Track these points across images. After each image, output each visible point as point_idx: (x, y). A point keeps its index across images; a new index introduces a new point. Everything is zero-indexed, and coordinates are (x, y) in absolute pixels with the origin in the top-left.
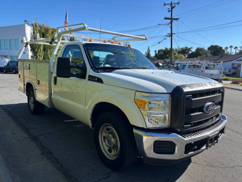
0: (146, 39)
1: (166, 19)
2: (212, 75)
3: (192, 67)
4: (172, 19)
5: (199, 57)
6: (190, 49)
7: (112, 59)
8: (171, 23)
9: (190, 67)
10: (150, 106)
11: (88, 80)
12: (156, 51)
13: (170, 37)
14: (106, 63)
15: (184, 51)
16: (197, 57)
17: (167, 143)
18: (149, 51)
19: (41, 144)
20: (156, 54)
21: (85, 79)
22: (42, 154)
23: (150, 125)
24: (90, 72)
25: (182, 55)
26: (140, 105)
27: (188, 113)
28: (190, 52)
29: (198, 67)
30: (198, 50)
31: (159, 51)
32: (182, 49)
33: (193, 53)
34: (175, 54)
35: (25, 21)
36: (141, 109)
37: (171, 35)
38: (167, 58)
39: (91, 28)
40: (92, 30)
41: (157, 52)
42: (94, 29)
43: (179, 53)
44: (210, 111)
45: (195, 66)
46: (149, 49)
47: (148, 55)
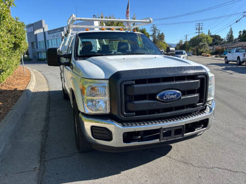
12: (240, 32)
18: (231, 32)
20: (240, 36)
31: (244, 32)
36: (83, 95)
41: (242, 33)
44: (167, 100)
46: (231, 30)
47: (230, 37)
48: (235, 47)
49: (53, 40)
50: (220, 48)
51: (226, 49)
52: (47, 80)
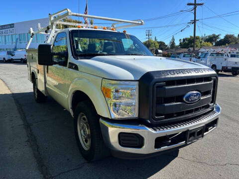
0: (142, 24)
1: (189, 4)
2: (236, 63)
3: (215, 55)
4: (195, 5)
5: (227, 44)
6: (218, 36)
7: (110, 47)
8: (195, 8)
9: (213, 55)
10: (117, 95)
11: (69, 67)
12: (180, 40)
13: (193, 24)
14: (103, 51)
15: (211, 39)
16: (225, 45)
17: (133, 135)
18: (173, 39)
19: (31, 131)
20: (180, 43)
21: (66, 66)
22: (28, 141)
23: (115, 116)
24: (71, 59)
25: (209, 43)
26: (106, 93)
27: (162, 103)
28: (218, 40)
29: (222, 54)
30: (227, 37)
31: (184, 40)
32: (209, 36)
33: (221, 41)
34: (201, 42)
35: (49, 14)
36: (107, 98)
37: (194, 22)
38: (191, 47)
39: (75, 14)
40: (76, 16)
41: (182, 41)
42: (78, 14)
43: (205, 41)
44: (192, 101)
45: (218, 54)
46: (173, 38)
47: (173, 44)
48: (182, 53)
49: (7, 37)
50: (166, 53)
51: (171, 54)
52: (4, 81)
